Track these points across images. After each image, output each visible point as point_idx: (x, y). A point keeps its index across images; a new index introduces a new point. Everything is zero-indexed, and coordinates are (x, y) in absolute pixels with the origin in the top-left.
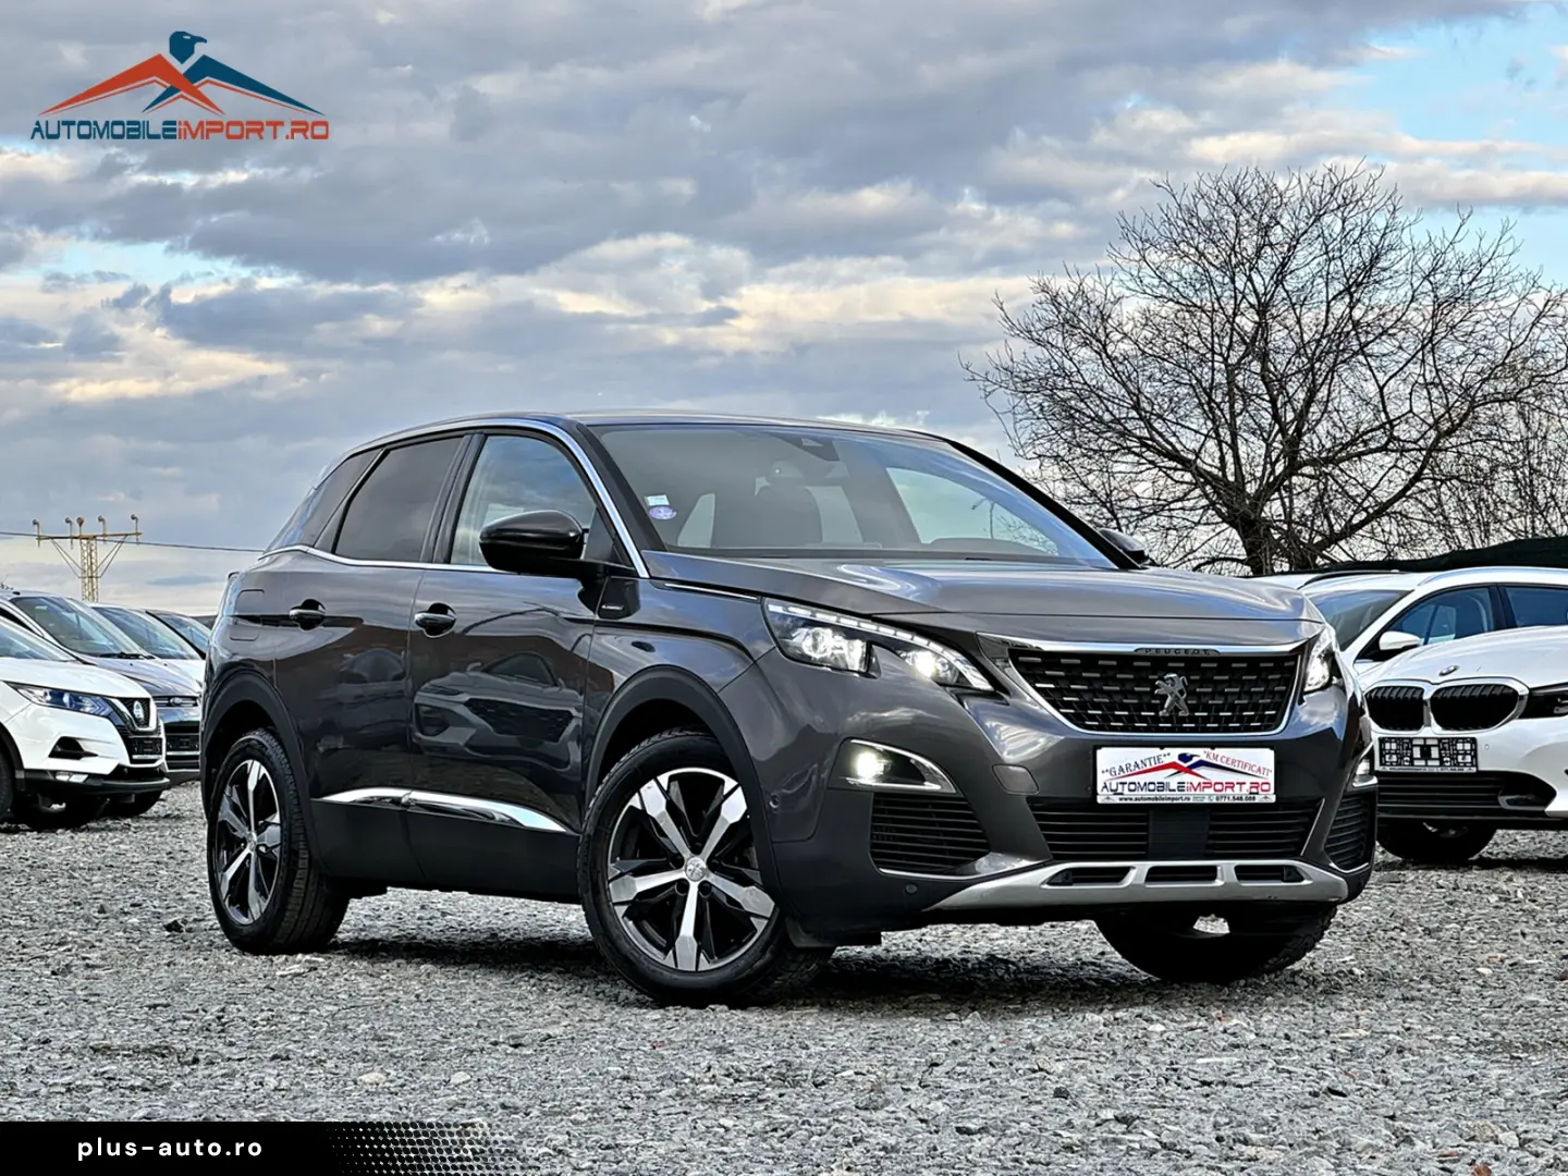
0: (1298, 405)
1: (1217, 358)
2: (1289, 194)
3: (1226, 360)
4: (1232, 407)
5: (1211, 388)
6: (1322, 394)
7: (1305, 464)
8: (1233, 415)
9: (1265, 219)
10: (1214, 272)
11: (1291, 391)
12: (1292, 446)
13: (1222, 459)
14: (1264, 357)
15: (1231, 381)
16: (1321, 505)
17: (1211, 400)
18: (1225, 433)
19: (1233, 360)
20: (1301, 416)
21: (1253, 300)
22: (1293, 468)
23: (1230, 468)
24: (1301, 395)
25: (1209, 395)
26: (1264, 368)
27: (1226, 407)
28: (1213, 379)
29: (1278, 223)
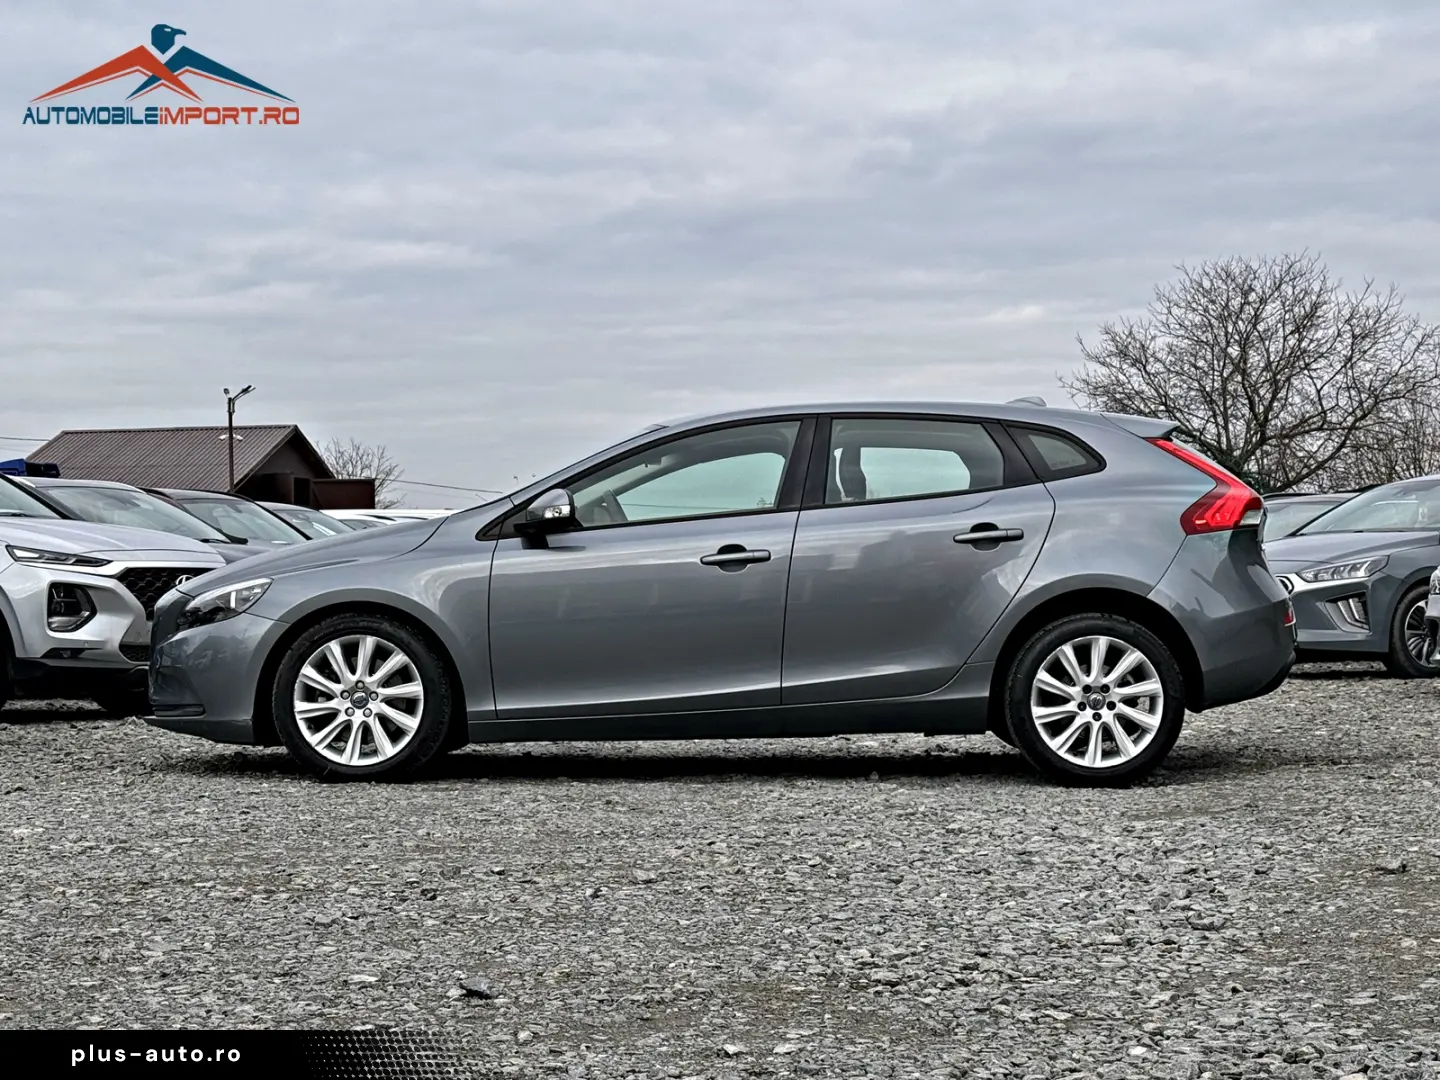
0: (1266, 403)
1: (1216, 373)
2: (1259, 271)
3: (1221, 375)
4: (1225, 404)
5: (1212, 391)
6: (1282, 394)
7: (1270, 438)
8: (1226, 409)
9: (1246, 287)
10: (1213, 321)
11: (1262, 392)
12: (1263, 425)
13: (1219, 435)
14: (1244, 373)
15: (1224, 388)
16: (1281, 464)
17: (1212, 399)
18: (1220, 420)
19: (1225, 375)
20: (1269, 408)
21: (1237, 337)
22: (1263, 440)
23: (1224, 439)
24: (1268, 396)
25: (1210, 397)
26: (1243, 379)
27: (1220, 403)
28: (1213, 387)
29: (1253, 290)
